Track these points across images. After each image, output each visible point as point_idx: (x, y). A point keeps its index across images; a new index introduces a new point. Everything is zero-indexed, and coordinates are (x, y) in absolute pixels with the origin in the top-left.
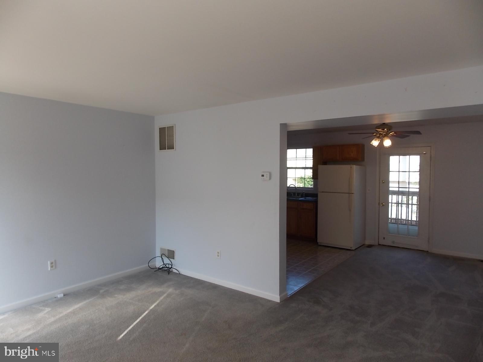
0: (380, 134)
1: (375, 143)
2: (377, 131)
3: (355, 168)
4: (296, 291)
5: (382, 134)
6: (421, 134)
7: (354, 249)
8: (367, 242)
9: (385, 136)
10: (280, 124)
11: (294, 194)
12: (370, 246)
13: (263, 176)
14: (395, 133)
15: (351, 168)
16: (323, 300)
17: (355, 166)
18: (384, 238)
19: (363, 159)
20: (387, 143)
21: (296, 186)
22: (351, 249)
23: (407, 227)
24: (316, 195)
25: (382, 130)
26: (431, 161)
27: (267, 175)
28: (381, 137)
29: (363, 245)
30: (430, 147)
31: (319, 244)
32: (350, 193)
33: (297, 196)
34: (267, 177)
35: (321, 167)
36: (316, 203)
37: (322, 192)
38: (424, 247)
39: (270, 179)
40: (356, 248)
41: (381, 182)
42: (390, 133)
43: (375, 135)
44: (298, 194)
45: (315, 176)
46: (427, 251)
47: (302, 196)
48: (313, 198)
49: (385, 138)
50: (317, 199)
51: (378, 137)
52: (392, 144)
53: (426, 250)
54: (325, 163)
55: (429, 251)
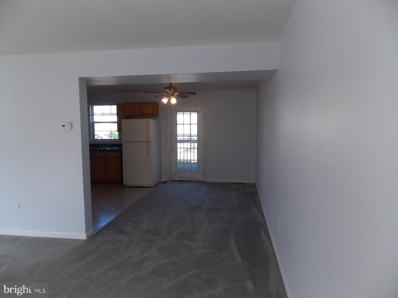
0: (168, 94)
1: (165, 101)
2: (166, 91)
3: (151, 121)
4: (103, 227)
5: (169, 94)
6: (196, 94)
7: (153, 186)
8: (163, 180)
9: (172, 95)
10: (79, 78)
11: (102, 145)
12: (165, 182)
13: (64, 126)
14: (179, 93)
15: (148, 121)
16: (125, 230)
17: (151, 119)
18: (175, 175)
19: (158, 115)
20: (174, 101)
21: (103, 138)
22: (151, 186)
23: (190, 166)
24: (120, 145)
25: (169, 91)
26: (204, 116)
27: (68, 125)
28: (169, 96)
29: (160, 182)
30: (204, 106)
31: (125, 185)
32: (148, 142)
33: (105, 146)
34: (68, 127)
35: (124, 121)
36: (121, 151)
37: (126, 142)
38: (201, 178)
39: (71, 129)
40: (154, 185)
41: (171, 132)
42: (175, 94)
43: (164, 94)
44: (105, 145)
45: (120, 129)
46: (204, 181)
47: (109, 147)
48: (119, 148)
49: (172, 97)
50: (122, 148)
51: (167, 96)
52: (177, 102)
53: (202, 180)
54: (128, 118)
55: (205, 181)
